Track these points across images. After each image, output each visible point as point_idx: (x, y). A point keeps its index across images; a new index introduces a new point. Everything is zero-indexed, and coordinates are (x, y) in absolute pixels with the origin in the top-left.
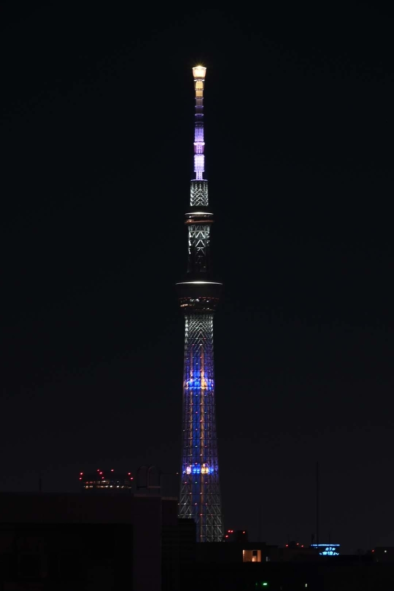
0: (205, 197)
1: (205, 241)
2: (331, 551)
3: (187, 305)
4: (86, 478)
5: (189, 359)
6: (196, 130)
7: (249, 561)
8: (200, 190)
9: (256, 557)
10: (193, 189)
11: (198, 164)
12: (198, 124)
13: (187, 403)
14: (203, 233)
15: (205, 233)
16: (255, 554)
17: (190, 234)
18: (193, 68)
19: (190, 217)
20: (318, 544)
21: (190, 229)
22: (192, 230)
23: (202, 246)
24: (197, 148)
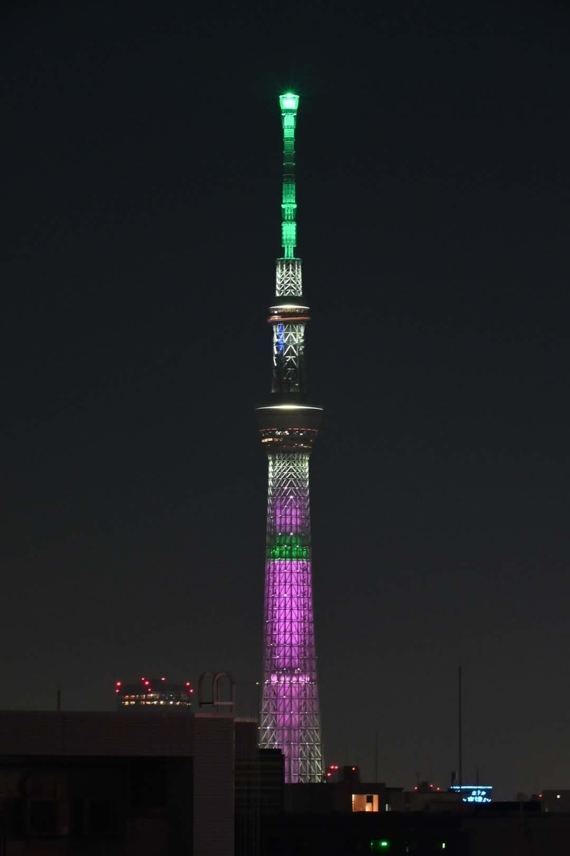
0: (298, 283)
1: (298, 347)
2: (480, 795)
3: (271, 439)
4: (126, 690)
5: (275, 518)
6: (285, 186)
7: (361, 810)
8: (291, 272)
9: (370, 804)
10: (280, 271)
11: (287, 235)
12: (287, 177)
13: (272, 581)
14: (295, 335)
15: (298, 335)
16: (370, 800)
17: (275, 336)
18: (280, 96)
19: (276, 312)
20: (460, 785)
21: (276, 329)
22: (278, 330)
23: (294, 354)
24: (286, 212)
